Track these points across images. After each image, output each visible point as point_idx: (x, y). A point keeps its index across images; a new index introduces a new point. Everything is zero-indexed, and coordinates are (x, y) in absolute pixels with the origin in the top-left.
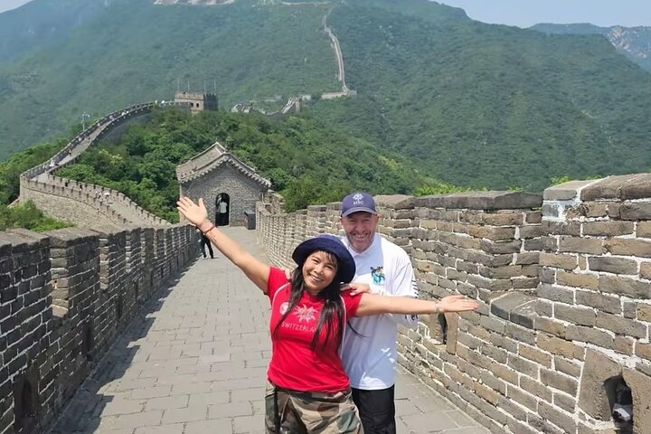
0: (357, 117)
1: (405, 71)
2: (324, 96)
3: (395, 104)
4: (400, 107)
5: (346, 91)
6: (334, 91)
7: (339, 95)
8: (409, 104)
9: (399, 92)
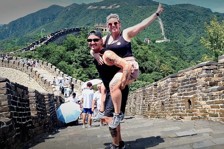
0: (170, 50)
1: (189, 32)
2: (157, 42)
3: (186, 44)
4: (188, 46)
5: (165, 40)
6: (160, 39)
7: (163, 41)
8: (192, 44)
9: (187, 40)
